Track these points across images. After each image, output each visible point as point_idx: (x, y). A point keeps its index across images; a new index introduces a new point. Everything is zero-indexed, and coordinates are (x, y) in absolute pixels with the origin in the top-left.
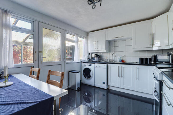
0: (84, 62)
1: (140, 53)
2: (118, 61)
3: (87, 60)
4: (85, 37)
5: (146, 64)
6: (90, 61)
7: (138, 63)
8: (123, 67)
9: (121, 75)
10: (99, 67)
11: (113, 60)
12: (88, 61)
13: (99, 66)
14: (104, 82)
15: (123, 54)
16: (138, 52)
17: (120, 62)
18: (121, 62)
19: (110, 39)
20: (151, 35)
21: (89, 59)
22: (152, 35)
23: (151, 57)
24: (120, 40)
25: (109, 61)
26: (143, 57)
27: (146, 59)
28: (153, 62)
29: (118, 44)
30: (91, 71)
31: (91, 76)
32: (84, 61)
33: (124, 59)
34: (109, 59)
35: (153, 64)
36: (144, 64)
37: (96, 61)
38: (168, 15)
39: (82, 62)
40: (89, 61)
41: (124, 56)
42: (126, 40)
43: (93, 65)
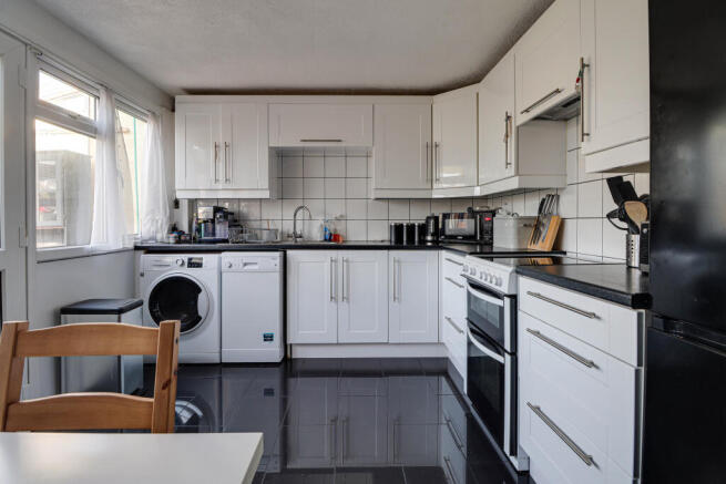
0: (149, 250)
1: (393, 207)
2: (317, 237)
3: (164, 237)
4: (154, 113)
5: (411, 246)
6: (186, 242)
7: (387, 244)
8: (347, 261)
9: (340, 293)
10: (246, 268)
11: (299, 233)
12: (172, 240)
13: (245, 264)
14: (268, 332)
15: (336, 210)
16: (384, 204)
17: (325, 240)
18: (330, 240)
19: (289, 140)
20: (429, 149)
21: (174, 229)
22: (432, 149)
23: (424, 222)
24: (324, 154)
25: (279, 239)
26: (401, 222)
27: (411, 228)
28: (429, 238)
29: (316, 167)
30: (199, 290)
31: (200, 318)
32: (151, 243)
33: (340, 228)
34: (280, 229)
35: (429, 244)
36: (405, 243)
37: (226, 241)
38: (478, 95)
39: (137, 248)
40: (179, 241)
41: (341, 216)
42: (347, 154)
43: (207, 259)
